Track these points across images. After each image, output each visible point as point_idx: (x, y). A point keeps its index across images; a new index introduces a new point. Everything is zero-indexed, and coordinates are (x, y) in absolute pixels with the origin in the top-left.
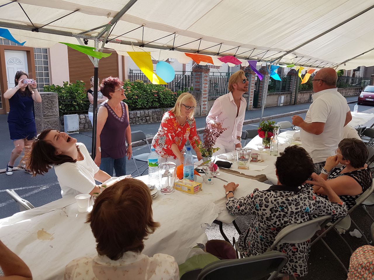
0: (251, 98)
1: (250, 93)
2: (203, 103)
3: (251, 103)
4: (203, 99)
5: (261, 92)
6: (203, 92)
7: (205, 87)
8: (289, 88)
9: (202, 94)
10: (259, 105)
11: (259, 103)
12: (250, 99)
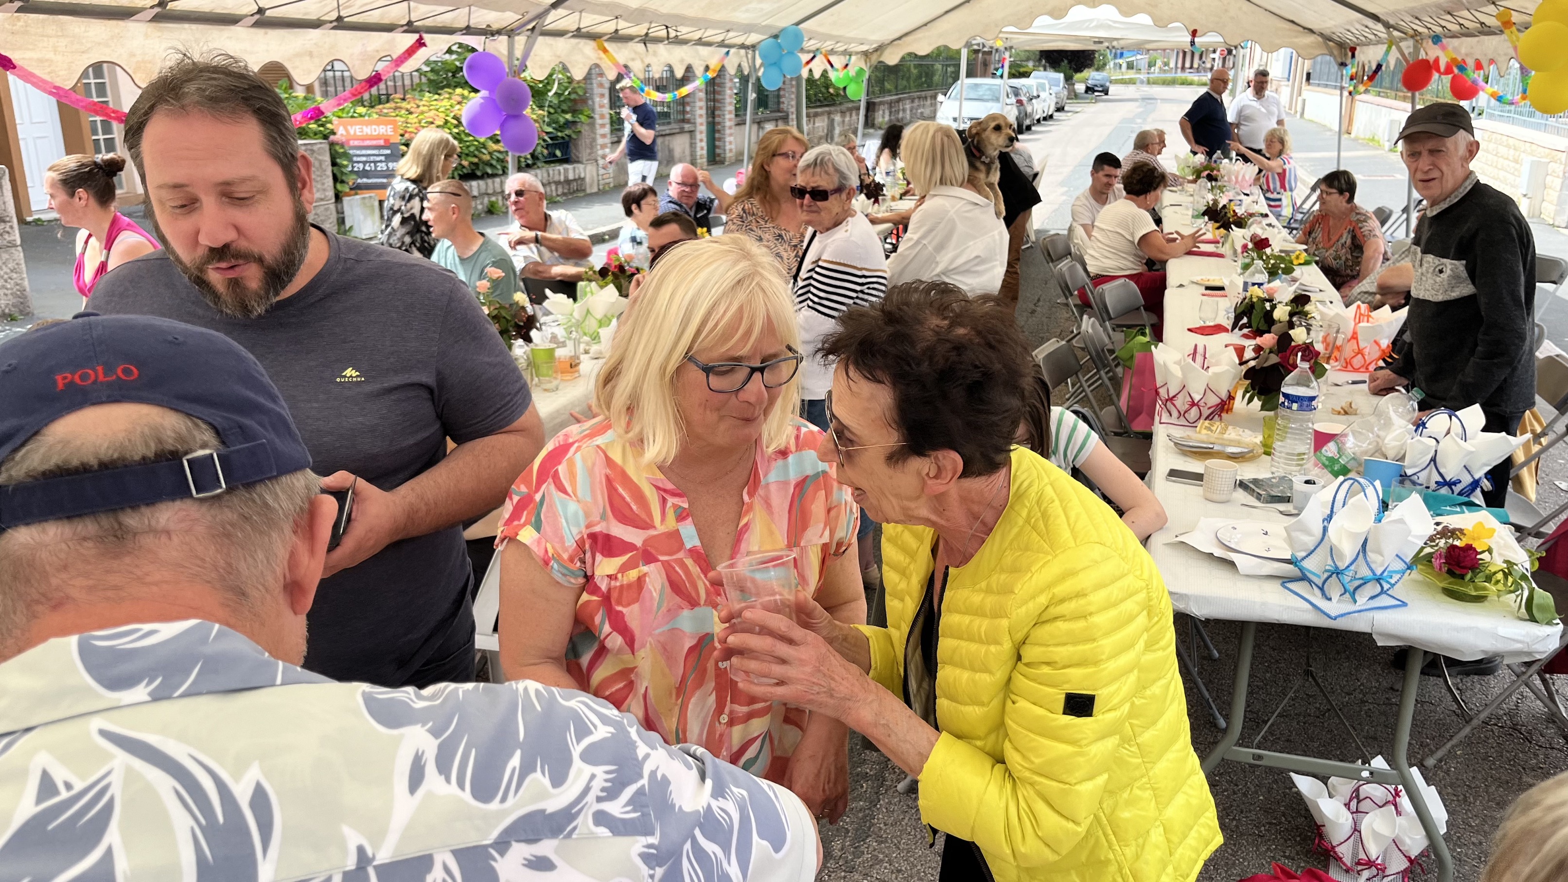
0: (701, 132)
1: (699, 120)
2: (600, 152)
3: (702, 148)
4: (600, 141)
5: (719, 116)
6: (599, 121)
7: (602, 106)
8: (779, 103)
9: (598, 127)
10: (719, 155)
11: (719, 147)
12: (698, 136)
